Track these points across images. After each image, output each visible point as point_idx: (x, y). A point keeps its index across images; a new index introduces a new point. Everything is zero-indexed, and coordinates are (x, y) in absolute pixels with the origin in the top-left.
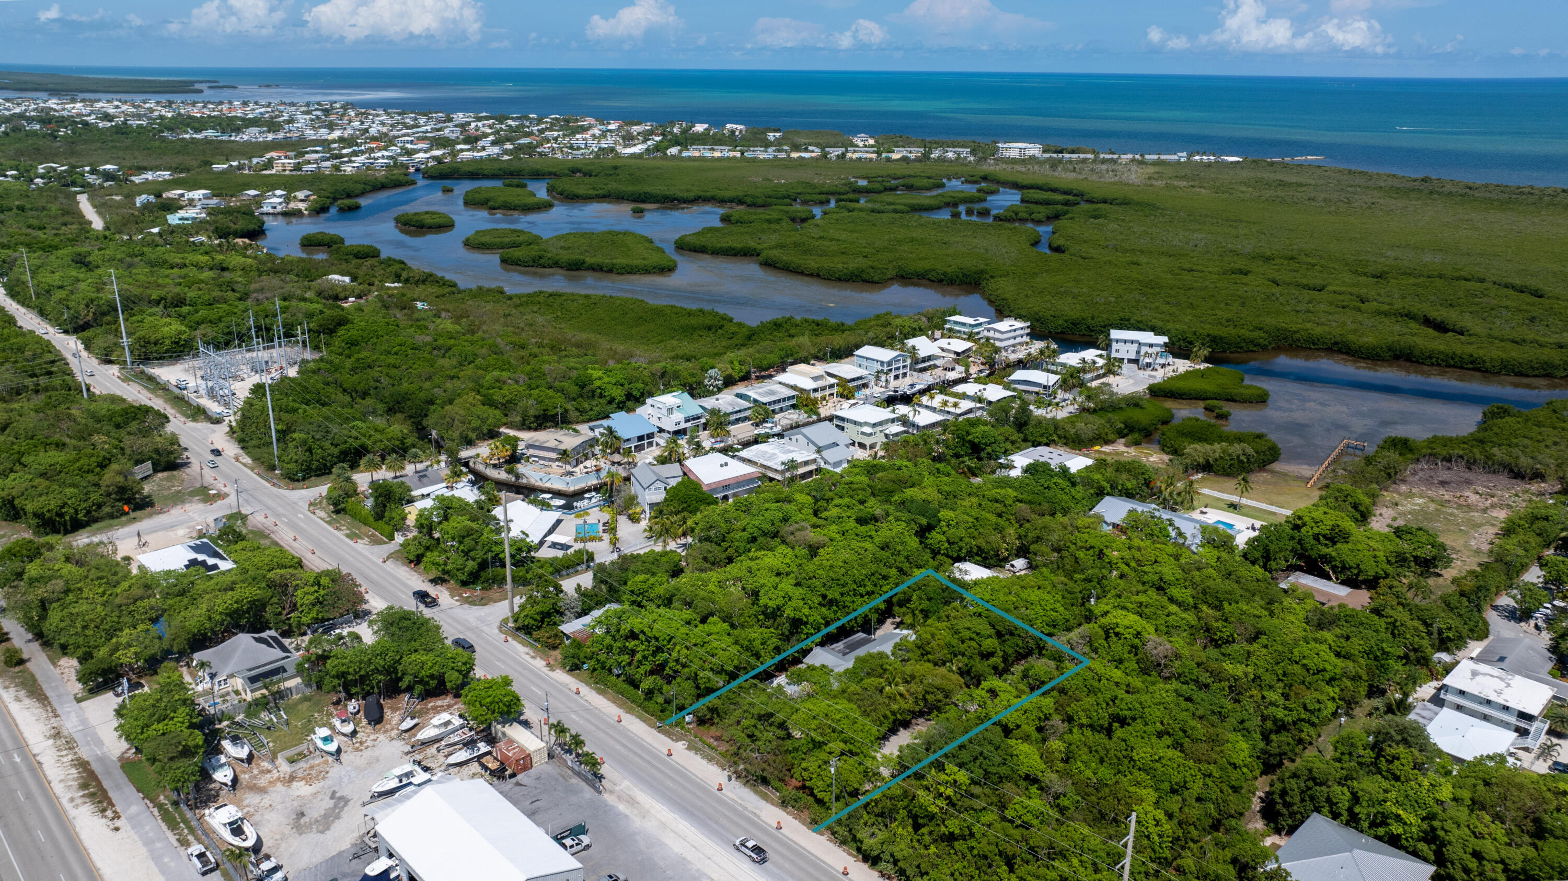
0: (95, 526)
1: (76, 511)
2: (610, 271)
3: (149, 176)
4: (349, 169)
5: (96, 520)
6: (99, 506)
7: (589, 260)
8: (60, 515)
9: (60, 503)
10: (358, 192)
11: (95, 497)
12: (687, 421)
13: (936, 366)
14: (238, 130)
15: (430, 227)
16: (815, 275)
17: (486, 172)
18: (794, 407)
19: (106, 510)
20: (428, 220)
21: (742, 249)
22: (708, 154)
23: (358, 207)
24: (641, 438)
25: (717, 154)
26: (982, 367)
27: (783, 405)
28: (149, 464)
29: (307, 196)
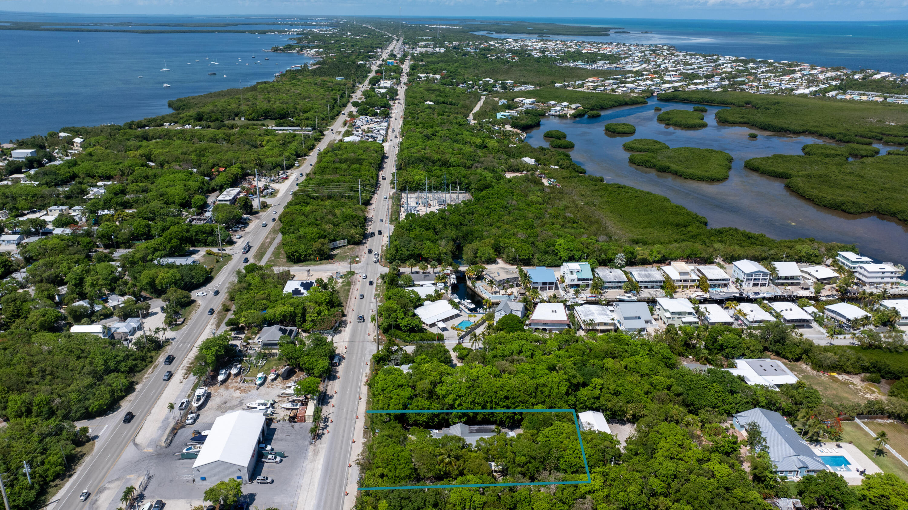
0: (307, 263)
1: (301, 255)
2: (680, 176)
3: (523, 88)
4: (619, 91)
5: (308, 260)
6: (311, 255)
7: (673, 167)
8: (294, 256)
9: (294, 250)
10: (608, 106)
11: (309, 251)
12: (579, 280)
13: (798, 284)
14: (595, 62)
15: (618, 133)
16: (810, 200)
17: (693, 100)
18: (661, 287)
19: (312, 257)
20: (620, 129)
21: (782, 174)
22: (857, 97)
23: (599, 116)
24: (545, 284)
25: (864, 98)
26: (835, 293)
27: (655, 285)
28: (346, 241)
29: (577, 107)
